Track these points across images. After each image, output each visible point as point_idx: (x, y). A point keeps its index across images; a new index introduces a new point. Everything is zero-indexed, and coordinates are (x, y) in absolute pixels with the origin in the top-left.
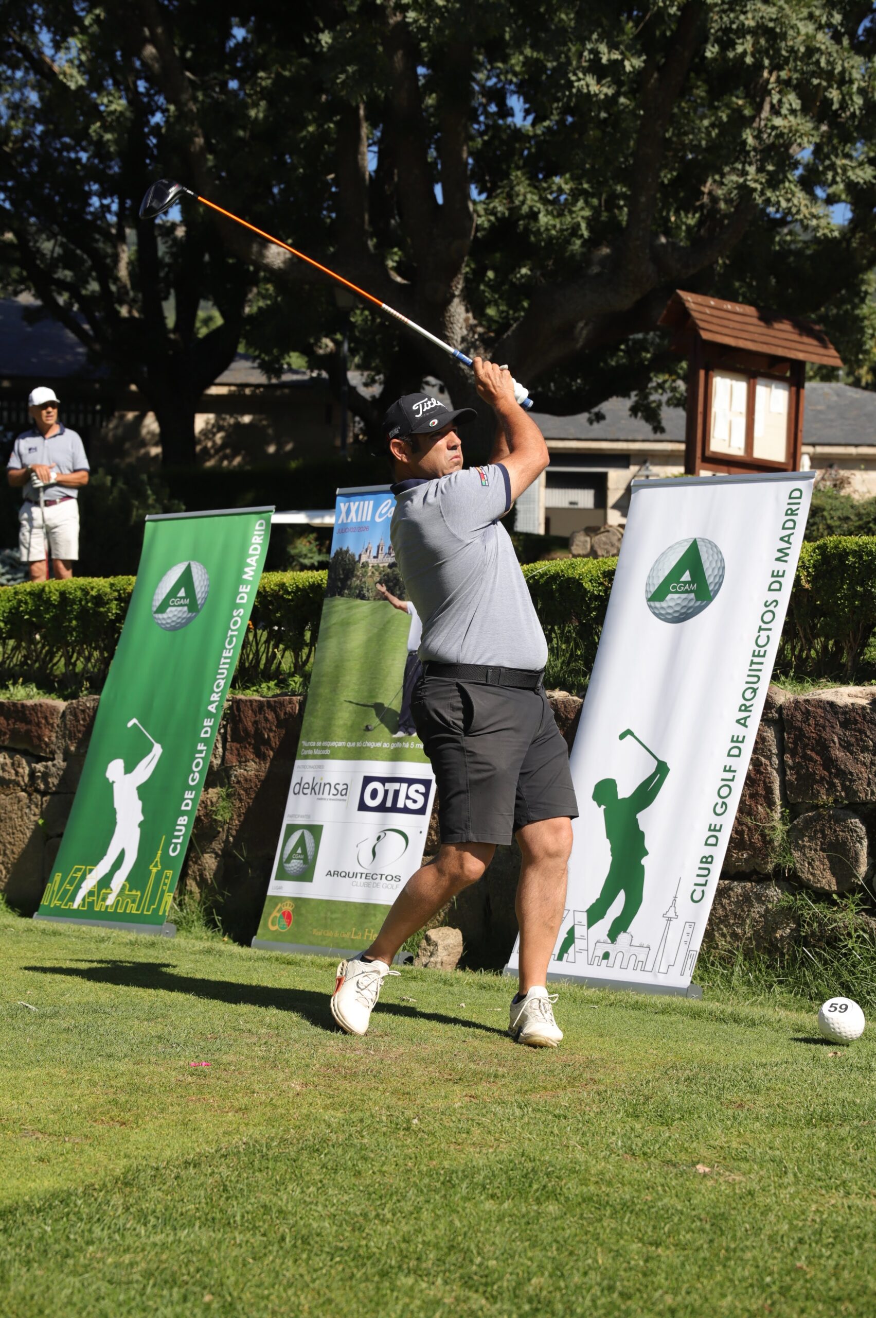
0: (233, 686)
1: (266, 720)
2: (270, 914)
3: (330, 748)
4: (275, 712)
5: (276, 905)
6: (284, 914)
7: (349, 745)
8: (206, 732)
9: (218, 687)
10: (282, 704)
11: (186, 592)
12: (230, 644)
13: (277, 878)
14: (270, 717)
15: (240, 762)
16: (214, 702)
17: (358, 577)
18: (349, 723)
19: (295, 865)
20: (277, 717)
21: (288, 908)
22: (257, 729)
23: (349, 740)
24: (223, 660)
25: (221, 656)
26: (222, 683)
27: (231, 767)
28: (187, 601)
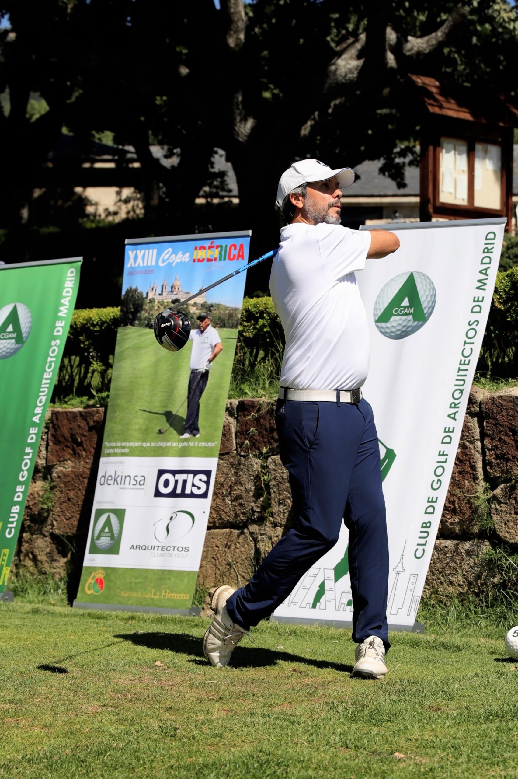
0: (53, 401)
1: (79, 427)
2: (86, 581)
3: (128, 447)
4: (86, 420)
5: (91, 573)
6: (97, 580)
7: (145, 445)
8: (32, 438)
9: (41, 402)
10: (91, 414)
11: (14, 328)
12: (49, 367)
13: (91, 552)
14: (82, 425)
15: (60, 461)
16: (37, 414)
17: (146, 311)
18: (144, 427)
19: (104, 541)
20: (88, 424)
21: (100, 575)
22: (72, 435)
23: (144, 441)
24: (44, 381)
25: (42, 378)
26: (44, 399)
27: (53, 466)
28: (14, 335)
